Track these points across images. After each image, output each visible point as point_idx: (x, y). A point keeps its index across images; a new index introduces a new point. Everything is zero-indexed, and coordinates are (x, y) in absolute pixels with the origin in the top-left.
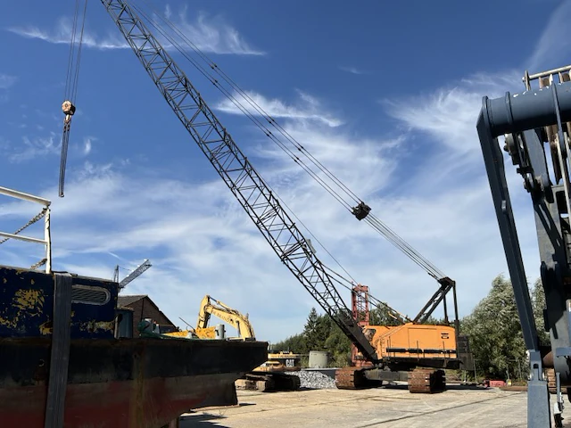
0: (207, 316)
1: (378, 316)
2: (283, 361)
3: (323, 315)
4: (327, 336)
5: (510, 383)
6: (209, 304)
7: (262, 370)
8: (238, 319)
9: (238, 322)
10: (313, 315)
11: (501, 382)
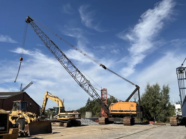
0: (47, 99)
1: (110, 100)
2: (74, 115)
3: (92, 100)
4: (94, 107)
5: (156, 122)
6: (48, 95)
7: (66, 119)
8: (58, 100)
9: (58, 101)
10: (89, 100)
11: (153, 122)
